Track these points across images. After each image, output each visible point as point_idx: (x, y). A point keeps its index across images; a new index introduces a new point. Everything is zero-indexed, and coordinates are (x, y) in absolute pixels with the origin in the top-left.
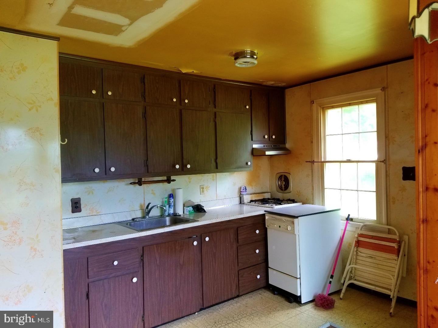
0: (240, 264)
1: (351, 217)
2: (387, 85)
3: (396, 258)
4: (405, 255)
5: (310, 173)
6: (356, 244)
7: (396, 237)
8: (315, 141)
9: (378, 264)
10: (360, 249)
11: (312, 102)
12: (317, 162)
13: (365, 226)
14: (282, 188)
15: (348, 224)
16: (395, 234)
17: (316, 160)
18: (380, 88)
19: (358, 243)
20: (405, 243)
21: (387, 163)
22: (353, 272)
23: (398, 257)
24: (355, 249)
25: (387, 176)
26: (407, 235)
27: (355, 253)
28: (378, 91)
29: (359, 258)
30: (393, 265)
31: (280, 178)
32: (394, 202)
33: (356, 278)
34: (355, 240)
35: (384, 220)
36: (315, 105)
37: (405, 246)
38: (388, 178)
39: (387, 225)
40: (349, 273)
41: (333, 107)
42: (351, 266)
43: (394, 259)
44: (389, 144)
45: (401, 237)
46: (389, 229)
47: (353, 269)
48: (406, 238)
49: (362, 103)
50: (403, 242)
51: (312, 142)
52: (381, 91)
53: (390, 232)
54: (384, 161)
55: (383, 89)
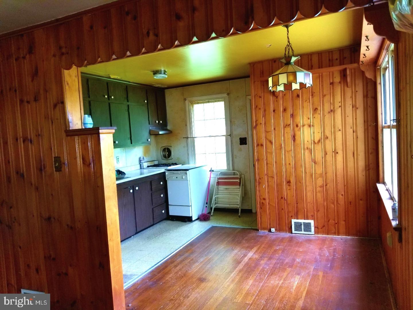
0: (153, 204)
1: (212, 169)
2: (230, 92)
3: (239, 187)
4: (243, 185)
5: (186, 145)
6: (217, 184)
7: (238, 176)
8: (188, 124)
9: (230, 193)
10: (219, 186)
11: (185, 100)
12: (190, 138)
13: (221, 173)
14: (166, 156)
15: (212, 174)
16: (238, 175)
17: (189, 137)
18: (226, 94)
19: (218, 183)
20: (243, 179)
21: (232, 136)
22: (217, 200)
23: (240, 186)
24: (217, 187)
25: (232, 143)
26: (243, 174)
27: (217, 189)
28: (225, 95)
29: (219, 191)
30: (238, 191)
31: (164, 150)
32: (236, 158)
33: (219, 203)
34: (216, 181)
35: (231, 168)
36: (187, 102)
37: (243, 180)
38: (232, 144)
39: (233, 170)
40: (214, 201)
41: (198, 103)
42: (216, 196)
43: (238, 188)
44: (232, 125)
45: (240, 175)
46: (234, 172)
47: (217, 198)
48: (243, 176)
49: (216, 101)
50: (242, 179)
51: (186, 125)
52: (227, 95)
53: (234, 174)
54: (230, 135)
55: (228, 94)
